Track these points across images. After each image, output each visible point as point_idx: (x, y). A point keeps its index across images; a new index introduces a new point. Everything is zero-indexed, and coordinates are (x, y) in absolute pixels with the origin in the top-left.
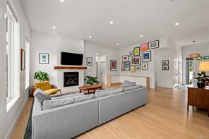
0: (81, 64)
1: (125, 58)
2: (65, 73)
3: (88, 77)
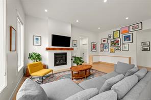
0: (69, 46)
1: (104, 41)
2: (55, 54)
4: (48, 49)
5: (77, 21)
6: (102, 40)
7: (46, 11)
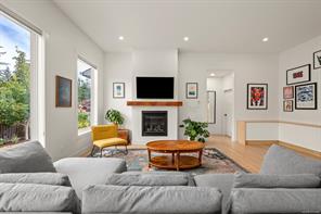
0: (172, 97)
2: (144, 113)
3: (186, 121)
4: (130, 104)
5: (186, 39)
6: (291, 74)
7: (121, 38)
